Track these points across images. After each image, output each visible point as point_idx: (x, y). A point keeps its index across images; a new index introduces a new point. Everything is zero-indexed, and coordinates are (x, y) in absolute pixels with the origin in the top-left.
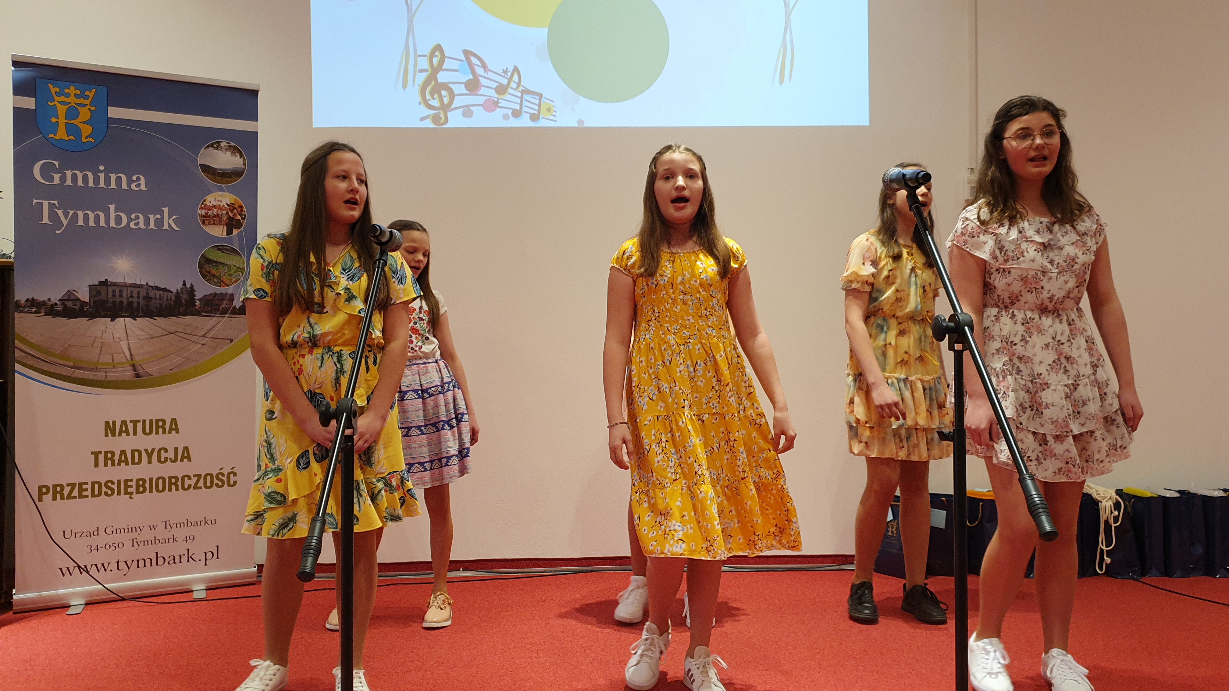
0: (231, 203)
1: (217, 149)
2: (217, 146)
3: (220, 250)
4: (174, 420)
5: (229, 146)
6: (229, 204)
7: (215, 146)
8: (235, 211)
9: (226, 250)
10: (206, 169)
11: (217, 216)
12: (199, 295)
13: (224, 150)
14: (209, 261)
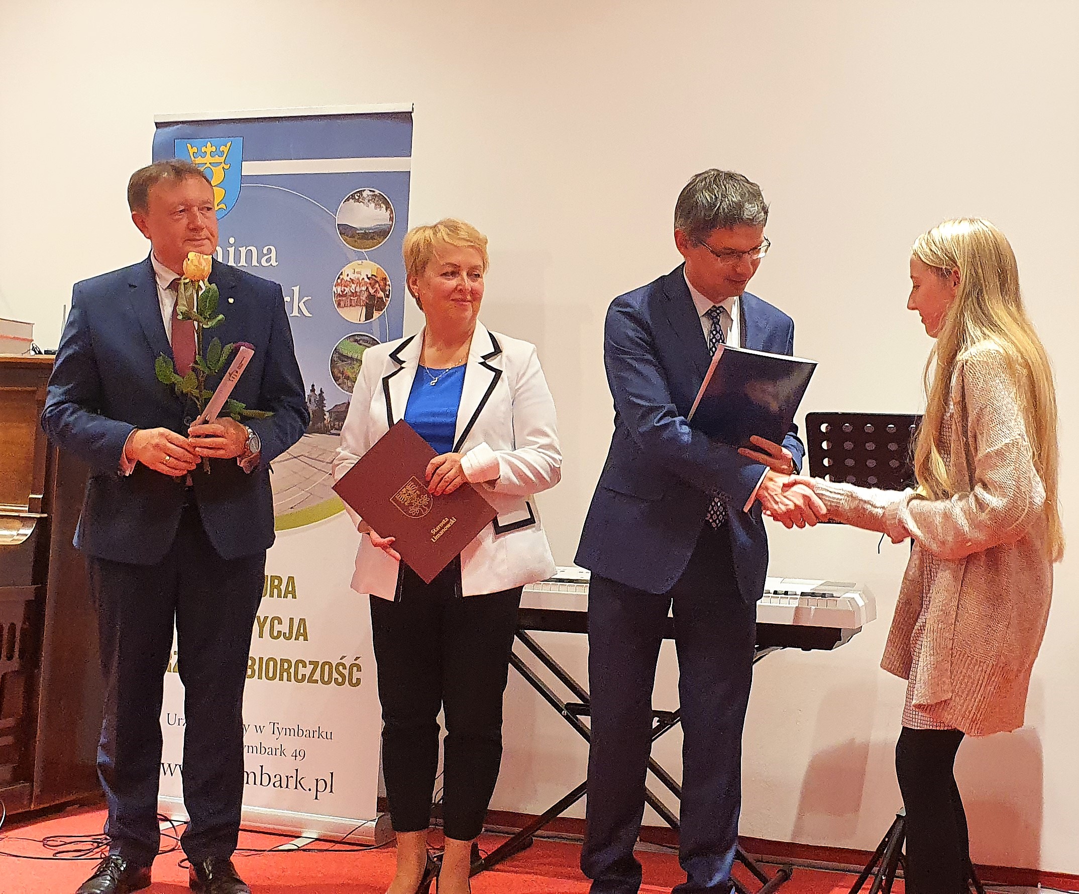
0: (372, 275)
1: (358, 201)
2: (357, 197)
3: (356, 341)
4: (291, 579)
5: (373, 195)
6: (369, 276)
7: (357, 198)
8: (378, 285)
9: (364, 340)
10: (345, 230)
11: (354, 294)
12: (328, 406)
13: (366, 201)
14: (343, 357)
